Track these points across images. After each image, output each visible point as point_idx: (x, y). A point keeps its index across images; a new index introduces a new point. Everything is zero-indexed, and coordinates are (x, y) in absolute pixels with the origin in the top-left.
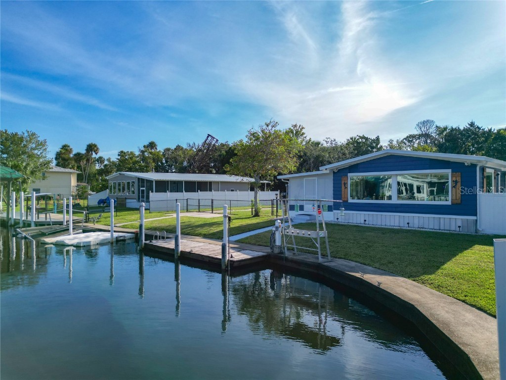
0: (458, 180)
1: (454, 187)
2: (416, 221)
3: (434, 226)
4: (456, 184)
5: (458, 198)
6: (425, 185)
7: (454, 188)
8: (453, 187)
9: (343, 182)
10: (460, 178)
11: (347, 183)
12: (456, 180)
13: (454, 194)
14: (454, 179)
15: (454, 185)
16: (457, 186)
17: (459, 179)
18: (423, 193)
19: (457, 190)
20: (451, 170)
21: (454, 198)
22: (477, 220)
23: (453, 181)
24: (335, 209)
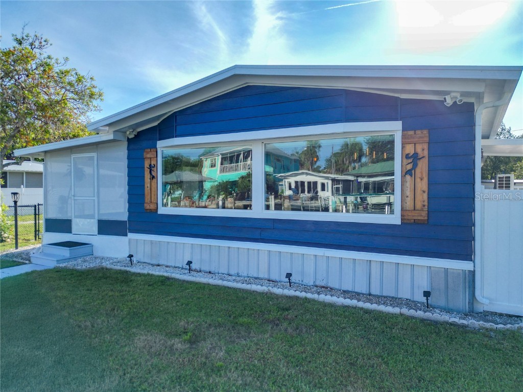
0: (419, 150)
1: (409, 172)
2: (309, 268)
3: (354, 281)
4: (415, 166)
5: (419, 206)
6: (330, 182)
7: (408, 177)
8: (407, 173)
9: (147, 165)
10: (426, 146)
11: (156, 166)
12: (416, 154)
13: (409, 193)
14: (410, 149)
15: (409, 167)
16: (418, 170)
17: (422, 149)
18: (328, 191)
19: (418, 180)
20: (400, 122)
21: (409, 204)
22: (473, 273)
23: (407, 156)
24: (131, 231)
